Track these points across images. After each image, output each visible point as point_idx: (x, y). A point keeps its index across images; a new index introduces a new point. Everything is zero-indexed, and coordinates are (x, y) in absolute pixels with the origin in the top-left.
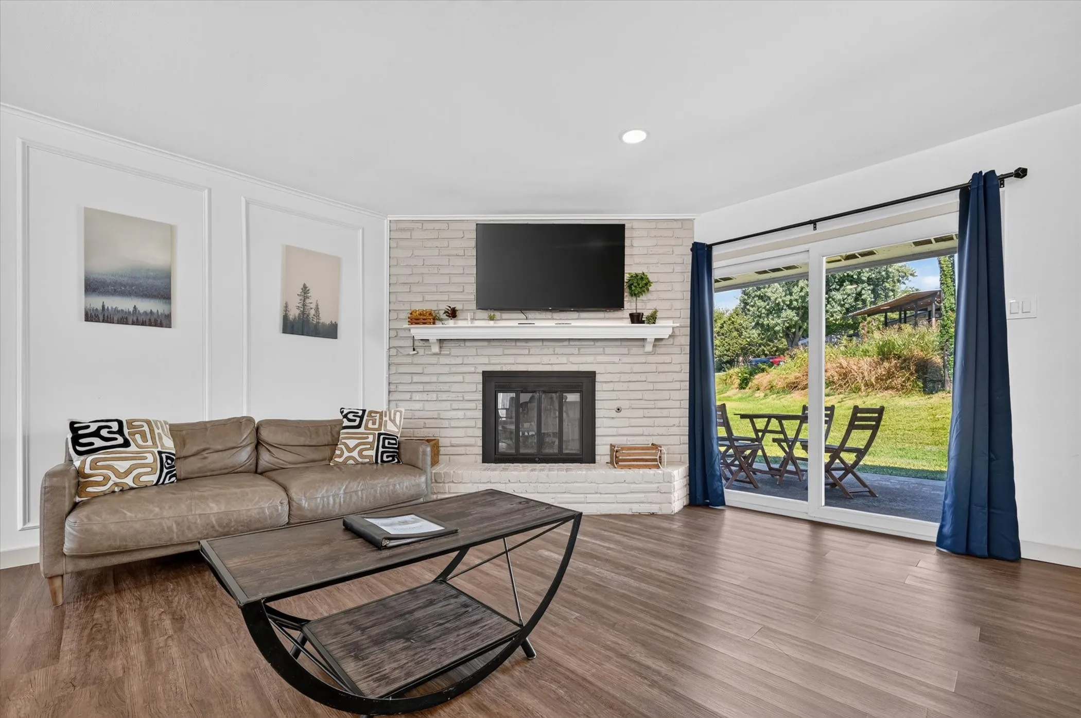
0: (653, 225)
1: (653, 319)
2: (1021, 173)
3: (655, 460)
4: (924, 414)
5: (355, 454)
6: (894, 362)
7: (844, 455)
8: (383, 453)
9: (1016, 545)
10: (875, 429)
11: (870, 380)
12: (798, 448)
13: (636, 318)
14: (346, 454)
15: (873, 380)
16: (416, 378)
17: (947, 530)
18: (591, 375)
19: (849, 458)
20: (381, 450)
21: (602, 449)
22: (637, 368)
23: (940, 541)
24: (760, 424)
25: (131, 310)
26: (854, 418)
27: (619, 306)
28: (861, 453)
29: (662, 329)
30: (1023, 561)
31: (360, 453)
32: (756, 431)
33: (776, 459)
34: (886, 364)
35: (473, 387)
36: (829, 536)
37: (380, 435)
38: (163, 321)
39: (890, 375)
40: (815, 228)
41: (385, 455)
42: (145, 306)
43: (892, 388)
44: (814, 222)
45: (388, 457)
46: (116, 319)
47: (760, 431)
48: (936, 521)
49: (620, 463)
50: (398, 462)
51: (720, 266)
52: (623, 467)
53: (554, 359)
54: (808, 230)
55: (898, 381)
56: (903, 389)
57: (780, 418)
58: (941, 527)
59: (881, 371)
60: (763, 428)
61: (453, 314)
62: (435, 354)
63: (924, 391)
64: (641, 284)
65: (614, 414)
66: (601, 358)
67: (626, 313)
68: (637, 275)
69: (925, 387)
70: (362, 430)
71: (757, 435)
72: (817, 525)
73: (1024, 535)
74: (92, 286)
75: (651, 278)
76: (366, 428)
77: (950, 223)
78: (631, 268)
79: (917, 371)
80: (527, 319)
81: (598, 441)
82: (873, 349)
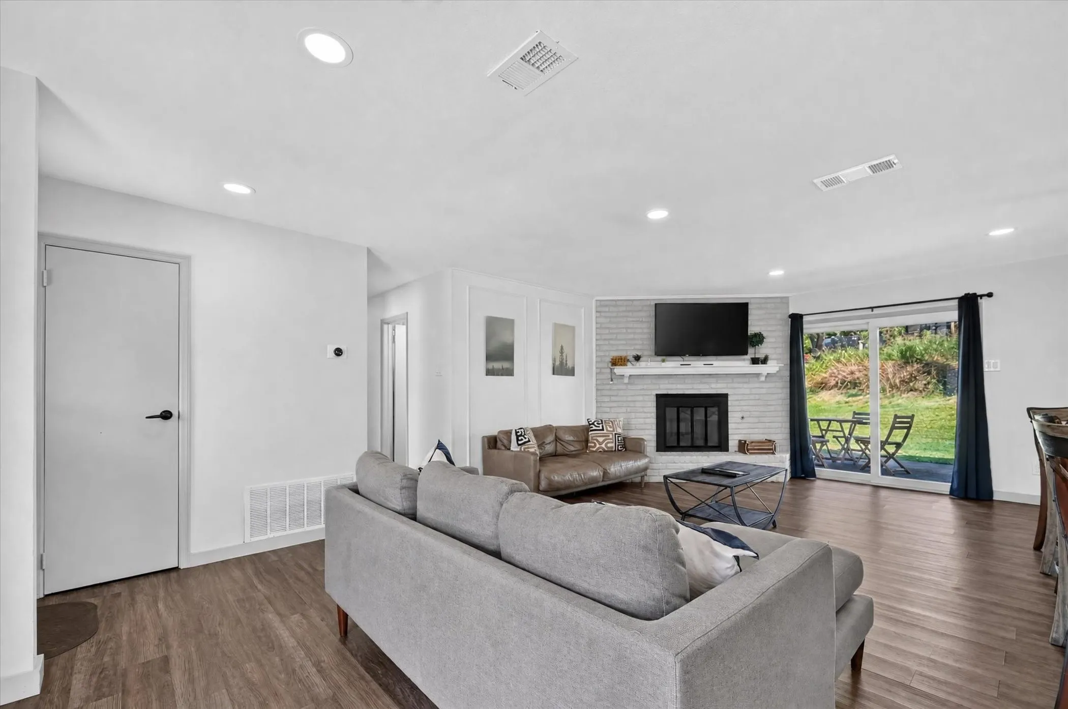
0: (763, 301)
1: (765, 361)
2: (990, 295)
3: (771, 449)
4: (943, 415)
5: (603, 446)
6: (916, 366)
7: (887, 447)
8: (618, 445)
9: (991, 492)
10: (909, 428)
11: (894, 382)
12: (853, 444)
13: (755, 361)
14: (598, 446)
15: (897, 381)
16: (613, 398)
17: (955, 486)
18: (725, 396)
19: (891, 449)
20: (617, 444)
21: (733, 443)
22: (754, 391)
23: (952, 492)
24: (824, 425)
25: (501, 368)
26: (895, 422)
27: (746, 353)
28: (898, 446)
29: (772, 367)
30: (994, 502)
31: (606, 445)
32: (822, 430)
33: (835, 452)
34: (909, 368)
35: (649, 404)
36: (883, 493)
37: (615, 434)
38: (509, 372)
39: (913, 378)
40: (872, 311)
41: (619, 446)
42: (506, 365)
43: (916, 390)
44: (872, 308)
45: (621, 447)
46: (500, 373)
47: (824, 430)
48: (949, 482)
49: (750, 451)
50: (626, 450)
51: (810, 328)
52: (751, 453)
53: (701, 386)
54: (869, 312)
55: (919, 385)
56: (924, 391)
57: (841, 422)
58: (952, 486)
59: (905, 374)
60: (825, 428)
61: (637, 358)
62: (625, 384)
63: (944, 393)
64: (758, 339)
65: (740, 421)
66: (730, 385)
67: (748, 357)
68: (755, 333)
69: (945, 389)
70: (605, 431)
71: (822, 433)
72: (877, 487)
73: (995, 487)
74: (489, 358)
75: (765, 334)
76: (607, 430)
77: (952, 316)
78: (752, 329)
79: (937, 374)
80: (683, 361)
81: (730, 437)
82: (896, 353)
